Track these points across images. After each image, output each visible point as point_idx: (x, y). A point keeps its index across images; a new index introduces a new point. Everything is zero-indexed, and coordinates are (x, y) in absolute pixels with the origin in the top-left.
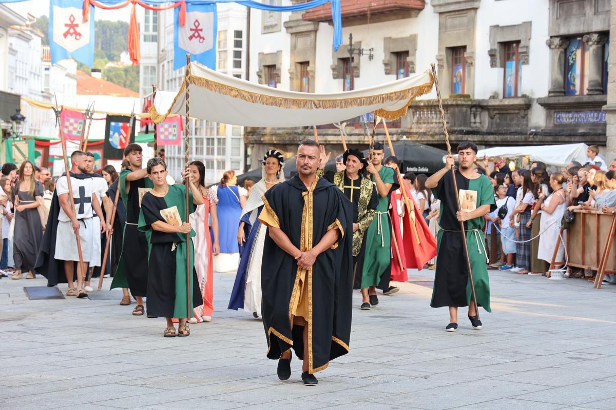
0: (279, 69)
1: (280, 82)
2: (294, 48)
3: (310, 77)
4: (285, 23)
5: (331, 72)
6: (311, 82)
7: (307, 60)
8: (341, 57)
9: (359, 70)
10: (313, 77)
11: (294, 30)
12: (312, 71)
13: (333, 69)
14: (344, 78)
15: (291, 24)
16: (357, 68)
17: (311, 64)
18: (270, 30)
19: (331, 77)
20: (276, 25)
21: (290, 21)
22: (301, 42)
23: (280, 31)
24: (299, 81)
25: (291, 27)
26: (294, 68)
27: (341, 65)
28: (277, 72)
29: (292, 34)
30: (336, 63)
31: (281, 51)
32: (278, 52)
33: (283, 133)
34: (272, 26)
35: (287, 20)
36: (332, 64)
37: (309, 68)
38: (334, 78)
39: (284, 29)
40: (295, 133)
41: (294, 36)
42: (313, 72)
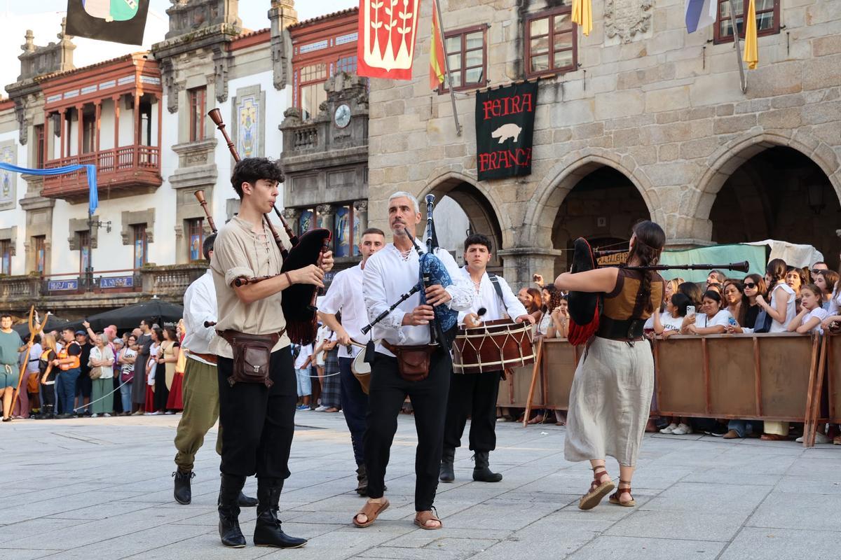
0: (14, 243)
1: (15, 255)
2: (29, 223)
3: (46, 250)
4: (21, 200)
5: (68, 244)
6: (47, 255)
7: (43, 234)
8: (78, 230)
9: (96, 241)
10: (49, 249)
11: (30, 207)
12: (48, 244)
13: (71, 242)
14: (81, 249)
15: (27, 202)
16: (95, 239)
17: (47, 238)
18: (5, 207)
19: (68, 248)
20: (10, 203)
21: (25, 199)
22: (37, 218)
23: (15, 208)
24: (34, 254)
25: (26, 204)
26: (29, 241)
27: (78, 237)
28: (12, 246)
29: (27, 210)
30: (73, 236)
31: (16, 226)
32: (13, 227)
33: (20, 300)
34: (6, 204)
35: (23, 198)
36: (69, 236)
37: (45, 241)
38: (71, 249)
39: (19, 206)
40: (33, 300)
41: (29, 212)
42: (50, 244)
